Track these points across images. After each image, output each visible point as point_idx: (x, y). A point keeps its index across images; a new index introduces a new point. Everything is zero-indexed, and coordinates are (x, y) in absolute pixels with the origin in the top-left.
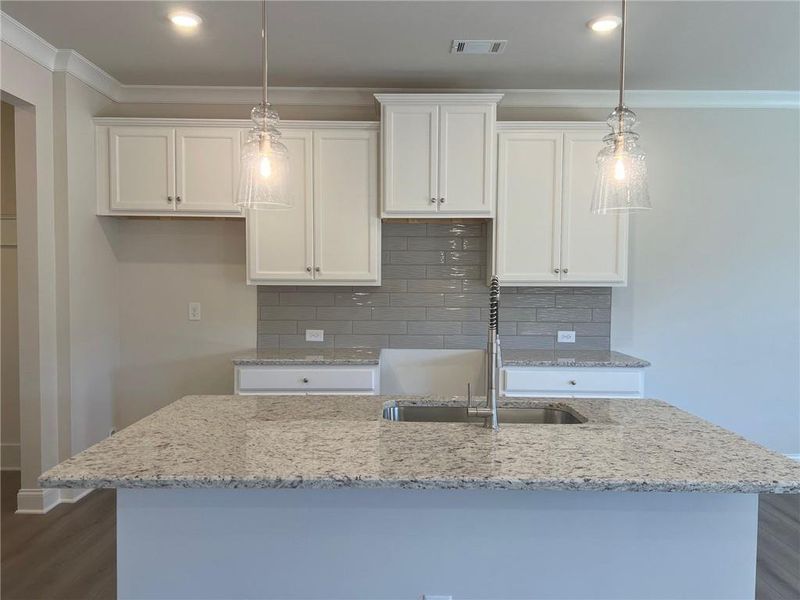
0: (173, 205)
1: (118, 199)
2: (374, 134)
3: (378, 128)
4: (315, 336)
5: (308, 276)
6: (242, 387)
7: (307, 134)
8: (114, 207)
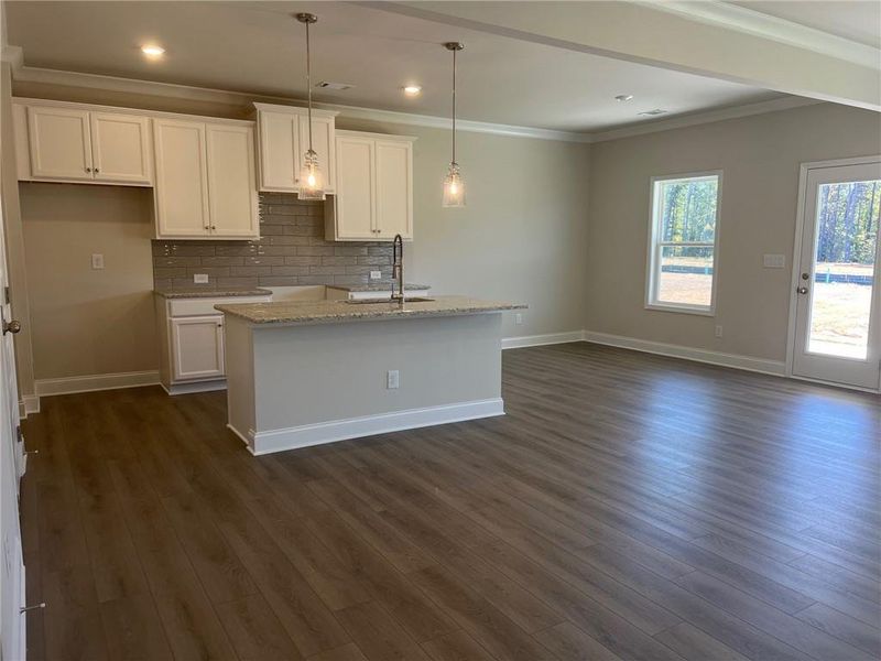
0: (91, 174)
1: (40, 168)
2: (251, 130)
3: (255, 126)
4: (201, 279)
5: (206, 232)
6: (174, 314)
7: (202, 126)
8: (35, 173)
